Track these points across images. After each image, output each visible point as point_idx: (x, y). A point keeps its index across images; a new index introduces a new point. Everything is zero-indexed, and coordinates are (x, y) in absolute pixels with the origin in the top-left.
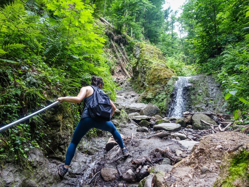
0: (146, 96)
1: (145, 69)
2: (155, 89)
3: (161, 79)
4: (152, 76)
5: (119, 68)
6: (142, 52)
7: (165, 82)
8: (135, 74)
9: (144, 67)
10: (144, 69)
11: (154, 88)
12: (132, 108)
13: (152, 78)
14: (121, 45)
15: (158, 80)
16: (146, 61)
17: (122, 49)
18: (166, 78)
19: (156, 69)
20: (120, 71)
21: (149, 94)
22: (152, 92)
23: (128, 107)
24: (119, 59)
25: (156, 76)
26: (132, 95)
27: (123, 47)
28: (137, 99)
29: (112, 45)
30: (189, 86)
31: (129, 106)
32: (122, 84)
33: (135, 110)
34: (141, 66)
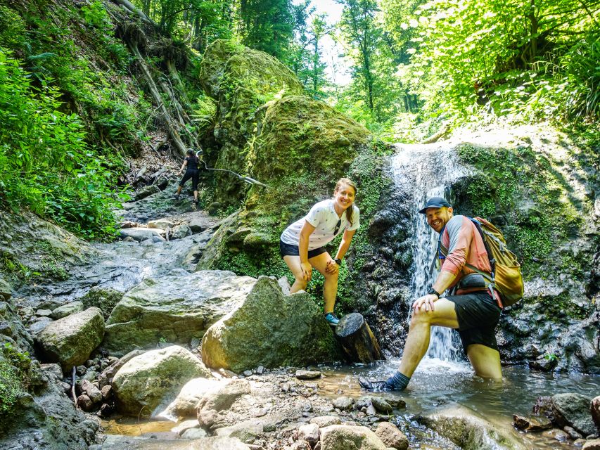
0: (243, 229)
1: (243, 128)
2: (289, 197)
3: (319, 147)
4: (270, 135)
5: (160, 138)
6: (234, 67)
7: (340, 160)
8: (209, 150)
9: (238, 118)
10: (238, 127)
11: (281, 189)
12: (160, 304)
13: (273, 142)
14: (171, 68)
15: (303, 151)
16: (246, 96)
17: (174, 83)
18: (345, 145)
19: (290, 104)
20: (162, 148)
21: (260, 221)
22: (276, 209)
23: (133, 304)
24: (161, 110)
25: (292, 135)
26: (192, 224)
27: (176, 76)
28: (203, 246)
29: (139, 66)
30: (470, 180)
31: (139, 295)
32: (164, 186)
33: (175, 319)
34: (228, 116)
